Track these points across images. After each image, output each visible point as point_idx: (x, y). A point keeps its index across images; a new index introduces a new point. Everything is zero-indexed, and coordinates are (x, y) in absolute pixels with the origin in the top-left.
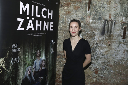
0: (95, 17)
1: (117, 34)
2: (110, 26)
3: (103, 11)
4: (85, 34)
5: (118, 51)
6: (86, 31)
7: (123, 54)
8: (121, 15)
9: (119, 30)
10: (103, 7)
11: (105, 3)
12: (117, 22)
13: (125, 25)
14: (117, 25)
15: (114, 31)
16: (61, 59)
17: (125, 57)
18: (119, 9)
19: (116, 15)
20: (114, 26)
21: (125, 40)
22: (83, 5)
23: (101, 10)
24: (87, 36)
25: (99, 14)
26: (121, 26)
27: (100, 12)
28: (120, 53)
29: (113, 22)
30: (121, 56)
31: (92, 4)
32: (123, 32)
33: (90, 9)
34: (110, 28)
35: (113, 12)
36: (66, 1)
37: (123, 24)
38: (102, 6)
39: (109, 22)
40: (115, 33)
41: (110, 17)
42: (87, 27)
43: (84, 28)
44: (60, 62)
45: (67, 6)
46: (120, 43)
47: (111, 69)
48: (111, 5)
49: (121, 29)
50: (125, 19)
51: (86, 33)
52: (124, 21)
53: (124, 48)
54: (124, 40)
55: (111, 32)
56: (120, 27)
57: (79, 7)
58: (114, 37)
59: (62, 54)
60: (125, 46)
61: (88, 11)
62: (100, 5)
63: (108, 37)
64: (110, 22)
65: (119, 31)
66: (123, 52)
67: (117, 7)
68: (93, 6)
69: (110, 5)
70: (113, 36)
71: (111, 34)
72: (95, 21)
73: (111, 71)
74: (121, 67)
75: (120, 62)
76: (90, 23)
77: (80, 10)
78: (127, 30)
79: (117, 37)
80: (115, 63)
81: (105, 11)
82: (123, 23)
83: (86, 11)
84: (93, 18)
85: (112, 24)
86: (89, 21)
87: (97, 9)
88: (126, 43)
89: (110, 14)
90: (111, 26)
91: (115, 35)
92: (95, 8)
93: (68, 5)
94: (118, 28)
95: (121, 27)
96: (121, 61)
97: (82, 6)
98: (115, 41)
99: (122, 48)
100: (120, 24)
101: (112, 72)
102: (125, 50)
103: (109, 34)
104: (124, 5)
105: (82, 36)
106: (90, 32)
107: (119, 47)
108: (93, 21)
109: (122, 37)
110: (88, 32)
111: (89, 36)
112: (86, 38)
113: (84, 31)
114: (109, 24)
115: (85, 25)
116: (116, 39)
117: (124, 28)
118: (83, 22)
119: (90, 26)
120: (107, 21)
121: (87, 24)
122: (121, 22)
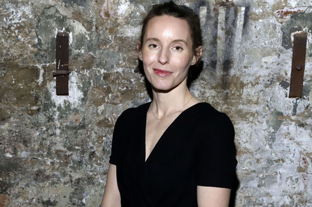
1: (263, 72)
2: (220, 33)
4: (97, 78)
5: (270, 161)
6: (100, 65)
7: (299, 175)
9: (269, 54)
12: (258, 11)
13: (299, 22)
14: (256, 27)
15: (246, 61)
17: (309, 190)
21: (302, 104)
24: (108, 91)
26: (278, 29)
28: (281, 170)
29: (236, 12)
30: (287, 186)
34: (221, 45)
37: (288, 17)
39: (217, 14)
40: (254, 69)
42: (106, 42)
43: (90, 48)
46: (279, 118)
49: (279, 46)
51: (103, 71)
53: (298, 144)
54: (296, 106)
55: (227, 64)
56: (273, 35)
58: (245, 91)
60: (304, 137)
63: (213, 92)
64: (222, 11)
65: (271, 59)
66: (296, 164)
70: (243, 85)
71: (232, 72)
72: (142, 8)
76: (120, 20)
79: (260, 87)
82: (287, 13)
85: (234, 23)
86: (111, 13)
88: (309, 121)
90: (229, 33)
91: (251, 79)
94: (265, 42)
95: (280, 35)
98: (254, 108)
99: (293, 146)
100: (273, 20)
102: (307, 157)
103: (219, 72)
105: (83, 88)
106: (120, 70)
107: (273, 139)
108: (133, 7)
109: (289, 88)
110: (112, 67)
111: (118, 90)
112: (104, 97)
113: (92, 62)
114: (216, 23)
115: (95, 34)
116: (255, 99)
117: (292, 39)
118: (85, 17)
119: (121, 39)
120: (208, 9)
121: (102, 24)
122: (280, 9)
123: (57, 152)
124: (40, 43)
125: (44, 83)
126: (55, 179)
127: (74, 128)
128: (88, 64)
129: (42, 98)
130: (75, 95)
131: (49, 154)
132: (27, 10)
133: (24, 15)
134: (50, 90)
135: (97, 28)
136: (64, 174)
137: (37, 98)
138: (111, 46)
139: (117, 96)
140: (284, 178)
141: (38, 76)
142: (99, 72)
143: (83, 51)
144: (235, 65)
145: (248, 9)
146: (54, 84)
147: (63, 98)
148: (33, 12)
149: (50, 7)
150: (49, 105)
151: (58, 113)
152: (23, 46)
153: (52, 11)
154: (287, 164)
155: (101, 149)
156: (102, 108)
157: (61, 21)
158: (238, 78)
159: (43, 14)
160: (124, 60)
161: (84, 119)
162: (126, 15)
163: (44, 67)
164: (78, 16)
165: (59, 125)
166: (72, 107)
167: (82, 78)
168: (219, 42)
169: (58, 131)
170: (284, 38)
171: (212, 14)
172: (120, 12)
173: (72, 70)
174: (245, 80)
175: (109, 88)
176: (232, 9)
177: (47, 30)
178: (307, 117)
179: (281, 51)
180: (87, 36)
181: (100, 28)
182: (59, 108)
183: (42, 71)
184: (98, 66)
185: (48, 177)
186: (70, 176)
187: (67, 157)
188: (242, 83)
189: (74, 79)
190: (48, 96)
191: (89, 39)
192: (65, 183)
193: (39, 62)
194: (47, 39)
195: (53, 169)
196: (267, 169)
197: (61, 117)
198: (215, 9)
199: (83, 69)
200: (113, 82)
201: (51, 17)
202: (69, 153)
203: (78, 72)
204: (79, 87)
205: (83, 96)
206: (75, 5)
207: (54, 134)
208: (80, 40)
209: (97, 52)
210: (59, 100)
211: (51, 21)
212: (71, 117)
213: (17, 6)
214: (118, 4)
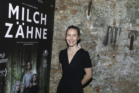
0: (97, 23)
1: (123, 44)
2: (114, 34)
3: (106, 16)
4: (84, 44)
5: (123, 65)
6: (85, 41)
7: (130, 68)
8: (127, 21)
9: (125, 40)
10: (106, 12)
11: (108, 6)
12: (123, 30)
13: (132, 33)
14: (122, 33)
15: (119, 41)
16: (55, 74)
17: (132, 72)
18: (125, 14)
19: (122, 22)
20: (119, 34)
21: (132, 51)
22: (82, 8)
23: (103, 15)
24: (87, 47)
25: (101, 20)
26: (127, 34)
27: (102, 17)
28: (126, 67)
29: (118, 29)
31: (93, 7)
32: (130, 42)
33: (90, 14)
34: (114, 37)
35: (118, 18)
36: (61, 4)
37: (130, 31)
38: (105, 10)
39: (113, 30)
40: (120, 43)
41: (114, 24)
42: (87, 35)
43: (83, 37)
44: (54, 78)
45: (62, 10)
46: (126, 55)
47: (116, 87)
48: (116, 8)
49: (127, 38)
50: (133, 26)
51: (86, 42)
52: (131, 28)
54: (130, 52)
55: (115, 42)
56: (126, 35)
57: (77, 11)
58: (119, 48)
59: (56, 68)
60: (132, 59)
61: (87, 16)
62: (102, 8)
63: (111, 48)
64: (114, 29)
66: (130, 66)
67: (123, 12)
68: (95, 9)
69: (114, 8)
71: (116, 43)
72: (96, 28)
73: (116, 89)
74: (127, 84)
75: (126, 78)
76: (91, 30)
77: (79, 14)
78: (134, 39)
79: (122, 47)
80: (121, 79)
81: (109, 16)
82: (129, 30)
83: (85, 16)
84: (94, 24)
85: (117, 32)
86: (89, 28)
87: (98, 14)
88: (133, 56)
89: (115, 20)
90: (116, 34)
91: (120, 45)
92: (96, 13)
93: (64, 8)
94: (124, 37)
95: (128, 35)
96: (128, 77)
97: (80, 10)
98: (121, 52)
99: (129, 61)
100: (126, 32)
101: (116, 91)
102: (132, 64)
103: (113, 43)
104: (131, 9)
105: (81, 46)
106: (90, 42)
107: (125, 59)
108: (94, 27)
109: (129, 48)
110: (88, 41)
111: (89, 47)
113: (83, 40)
114: (113, 32)
115: (84, 33)
116: (121, 50)
117: (131, 36)
118: (82, 29)
119: (90, 35)
122: (128, 29)
140: (127, 69)
154: (127, 65)
158: (117, 45)
160: (91, 40)
170: (128, 36)
171: (112, 30)
172: (90, 28)
174: (119, 45)
178: (133, 55)
179: (128, 39)
180: (82, 34)
181: (86, 32)
196: (123, 66)
200: (88, 45)
209: (85, 38)
214: (90, 27)
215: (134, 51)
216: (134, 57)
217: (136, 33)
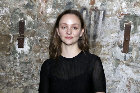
1: (111, 41)
2: (92, 22)
4: (36, 41)
5: (113, 82)
6: (38, 35)
7: (127, 89)
9: (114, 33)
12: (109, 13)
13: (128, 19)
14: (108, 20)
15: (103, 35)
21: (128, 56)
24: (41, 47)
26: (118, 21)
28: (118, 86)
29: (99, 13)
37: (123, 16)
39: (91, 14)
40: (107, 39)
42: (41, 25)
43: (34, 28)
46: (118, 62)
49: (118, 29)
50: (128, 5)
51: (39, 38)
53: (126, 74)
54: (125, 56)
55: (95, 37)
56: (116, 24)
58: (103, 49)
60: (129, 71)
64: (93, 13)
65: (115, 35)
66: (125, 83)
70: (101, 46)
71: (97, 40)
72: (58, 10)
76: (48, 15)
79: (110, 47)
82: (122, 15)
84: (54, 3)
85: (98, 18)
86: (44, 12)
88: (132, 64)
90: (96, 23)
91: (105, 43)
94: (112, 27)
95: (119, 24)
98: (107, 57)
99: (124, 75)
100: (116, 18)
102: (130, 80)
103: (91, 40)
105: (30, 45)
106: (47, 38)
107: (115, 71)
108: (54, 10)
109: (122, 48)
110: (44, 36)
111: (46, 46)
112: (39, 49)
113: (35, 34)
114: (90, 18)
115: (36, 21)
116: (107, 53)
117: (125, 26)
118: (32, 14)
119: (48, 24)
120: (87, 12)
121: (40, 17)
122: (119, 13)
123: (18, 73)
124: (12, 25)
125: (13, 42)
126: (16, 86)
127: (26, 63)
128: (33, 34)
129: (12, 49)
130: (26, 48)
131: (14, 74)
132: (7, 10)
133: (6, 12)
134: (16, 45)
135: (37, 19)
136: (20, 84)
137: (9, 49)
138: (43, 27)
139: (45, 49)
140: (120, 90)
141: (10, 39)
142: (38, 38)
143: (31, 29)
144: (98, 37)
145: (105, 12)
146: (17, 43)
147: (21, 49)
148: (10, 11)
149: (17, 9)
150: (15, 52)
151: (18, 56)
152: (5, 26)
153: (18, 11)
154: (121, 83)
155: (37, 73)
156: (38, 54)
157: (22, 15)
158: (100, 43)
159: (14, 12)
160: (49, 33)
161: (30, 59)
162: (51, 13)
163: (13, 35)
164: (29, 13)
165: (19, 61)
166: (25, 53)
167: (30, 40)
168: (91, 26)
169: (18, 64)
170: (121, 25)
171: (89, 14)
172: (48, 12)
173: (26, 37)
174: (103, 44)
175: (42, 45)
176: (98, 12)
177: (16, 19)
178: (131, 62)
179: (119, 31)
180: (33, 22)
181: (39, 19)
182: (19, 54)
183: (12, 37)
184: (37, 35)
185: (12, 85)
186: (23, 85)
187: (21, 76)
188: (101, 45)
189: (26, 41)
190: (14, 48)
191: (33, 23)
192: (20, 88)
193: (11, 33)
194: (15, 23)
195: (15, 81)
196: (112, 85)
197: (20, 58)
198: (90, 12)
199: (31, 36)
200: (44, 43)
201: (17, 13)
202: (22, 74)
203: (28, 38)
204: (28, 45)
205: (30, 49)
206: (28, 8)
207: (16, 65)
208: (30, 24)
209: (37, 29)
210: (19, 50)
211: (17, 15)
212: (24, 58)
213: (3, 8)
214: (47, 8)
215: (134, 54)
216: (133, 67)
217: (135, 19)
